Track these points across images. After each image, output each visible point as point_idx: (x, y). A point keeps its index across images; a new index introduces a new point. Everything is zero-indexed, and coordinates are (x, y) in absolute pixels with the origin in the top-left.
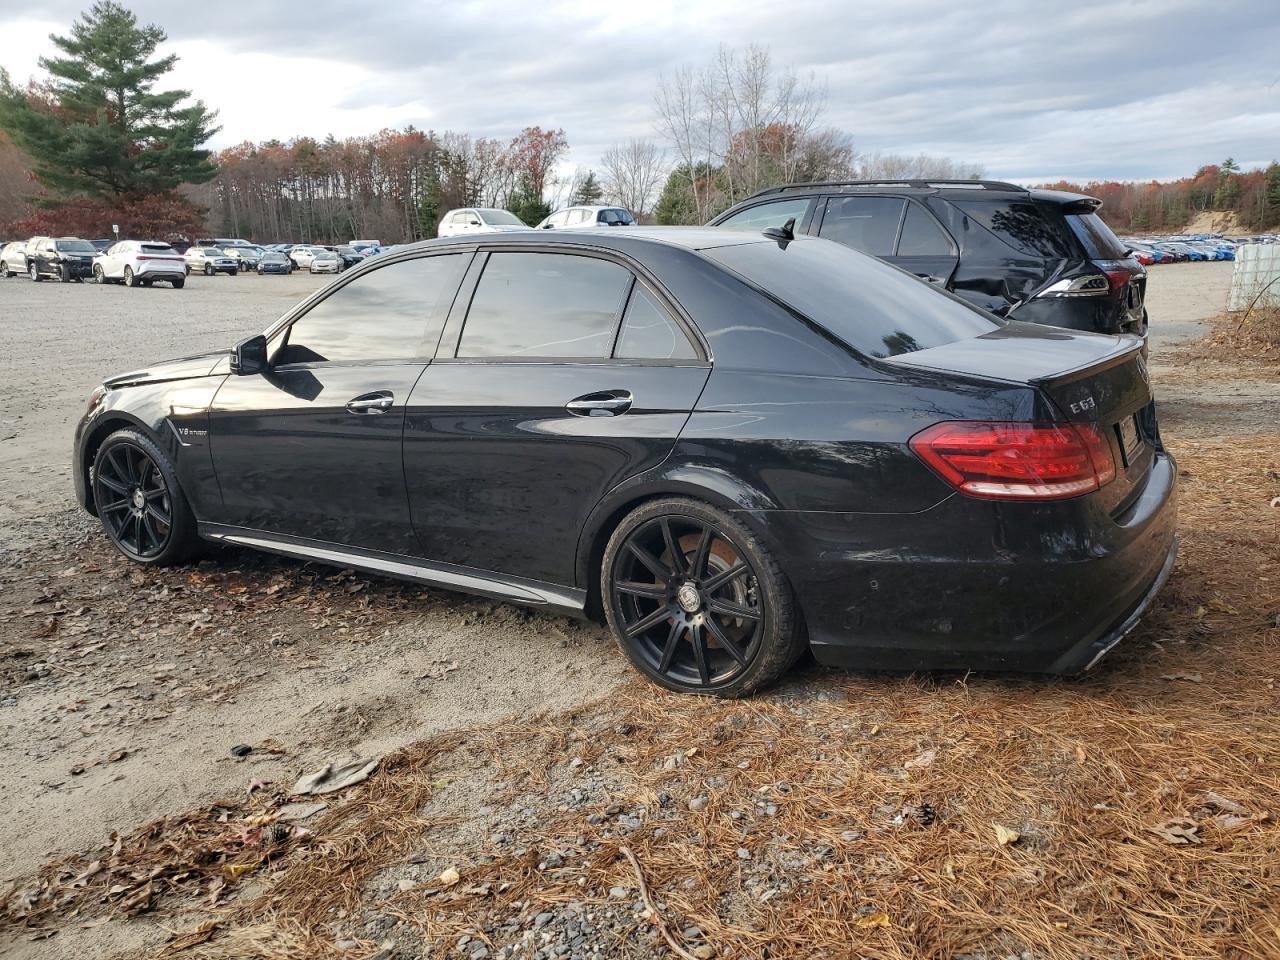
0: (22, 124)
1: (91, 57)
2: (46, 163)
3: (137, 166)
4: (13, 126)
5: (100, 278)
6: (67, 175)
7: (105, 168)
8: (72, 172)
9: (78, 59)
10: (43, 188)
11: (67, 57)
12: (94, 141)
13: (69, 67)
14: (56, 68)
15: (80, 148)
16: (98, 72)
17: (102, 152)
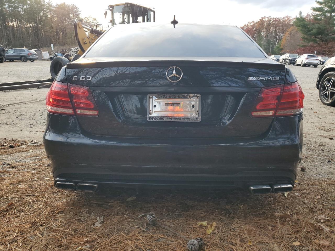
0: (301, 26)
1: (325, 6)
2: (305, 35)
3: (330, 34)
4: (299, 26)
5: (296, 64)
6: (310, 38)
7: (321, 36)
8: (311, 37)
9: (322, 6)
10: (303, 42)
11: (319, 6)
12: (319, 28)
13: (319, 9)
14: (315, 10)
15: (314, 31)
16: (326, 9)
17: (320, 31)
